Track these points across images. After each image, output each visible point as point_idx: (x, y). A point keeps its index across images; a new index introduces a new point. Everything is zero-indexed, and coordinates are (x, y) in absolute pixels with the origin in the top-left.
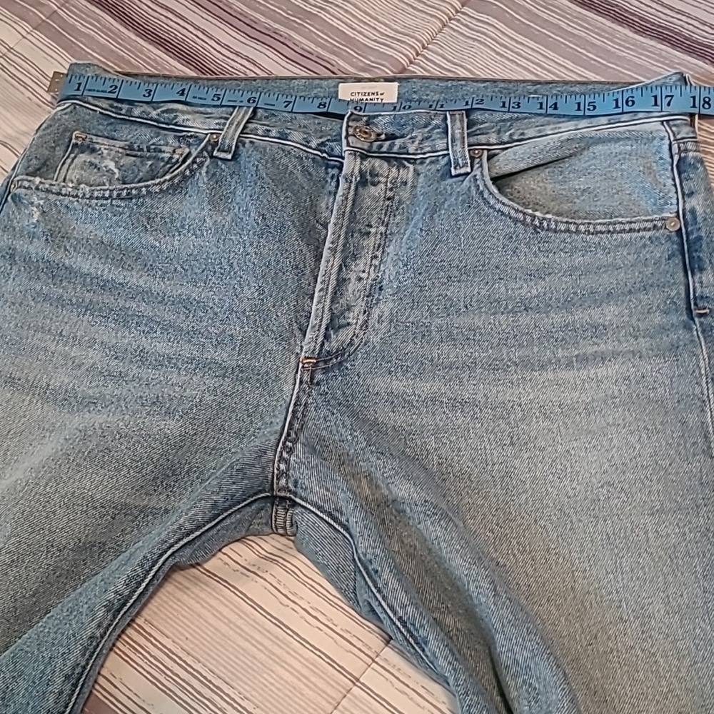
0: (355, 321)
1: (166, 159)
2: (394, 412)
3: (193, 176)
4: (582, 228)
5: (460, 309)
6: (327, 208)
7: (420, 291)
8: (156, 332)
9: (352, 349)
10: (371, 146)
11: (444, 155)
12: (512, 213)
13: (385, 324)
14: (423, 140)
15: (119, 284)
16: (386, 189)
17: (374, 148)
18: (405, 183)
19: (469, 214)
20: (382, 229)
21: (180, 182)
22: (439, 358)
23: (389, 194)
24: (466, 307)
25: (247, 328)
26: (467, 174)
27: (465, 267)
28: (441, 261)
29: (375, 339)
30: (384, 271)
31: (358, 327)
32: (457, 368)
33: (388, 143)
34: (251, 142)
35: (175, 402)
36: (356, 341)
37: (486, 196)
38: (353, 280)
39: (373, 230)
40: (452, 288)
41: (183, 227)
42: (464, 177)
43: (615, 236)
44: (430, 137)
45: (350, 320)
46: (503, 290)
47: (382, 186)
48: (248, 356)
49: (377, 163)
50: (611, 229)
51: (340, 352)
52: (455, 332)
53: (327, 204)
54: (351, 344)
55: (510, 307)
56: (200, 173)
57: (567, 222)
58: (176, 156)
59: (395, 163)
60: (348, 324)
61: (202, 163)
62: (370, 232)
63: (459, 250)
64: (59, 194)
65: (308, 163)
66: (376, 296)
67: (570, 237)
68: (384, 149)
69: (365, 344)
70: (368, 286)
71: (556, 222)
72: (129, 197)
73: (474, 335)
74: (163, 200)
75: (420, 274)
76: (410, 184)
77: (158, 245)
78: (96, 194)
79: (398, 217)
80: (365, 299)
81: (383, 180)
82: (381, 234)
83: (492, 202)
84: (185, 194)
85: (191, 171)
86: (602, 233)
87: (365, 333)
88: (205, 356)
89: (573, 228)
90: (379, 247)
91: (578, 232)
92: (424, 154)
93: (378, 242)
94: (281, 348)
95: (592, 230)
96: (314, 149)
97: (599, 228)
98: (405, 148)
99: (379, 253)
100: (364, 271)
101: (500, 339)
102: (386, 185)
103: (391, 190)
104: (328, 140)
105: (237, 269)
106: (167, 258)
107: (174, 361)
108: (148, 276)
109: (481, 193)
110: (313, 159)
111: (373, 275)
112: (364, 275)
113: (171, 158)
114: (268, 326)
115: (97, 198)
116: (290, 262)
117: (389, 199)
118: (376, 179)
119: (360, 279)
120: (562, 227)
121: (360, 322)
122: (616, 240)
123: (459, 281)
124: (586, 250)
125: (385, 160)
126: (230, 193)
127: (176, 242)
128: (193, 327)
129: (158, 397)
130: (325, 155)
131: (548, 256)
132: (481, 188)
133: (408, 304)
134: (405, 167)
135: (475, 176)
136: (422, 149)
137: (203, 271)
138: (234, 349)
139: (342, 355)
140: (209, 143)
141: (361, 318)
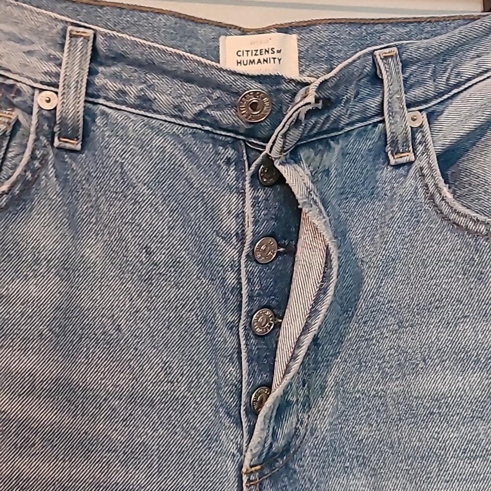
0: (295, 399)
3: (36, 179)
5: (417, 365)
6: (229, 212)
7: (368, 346)
9: (298, 441)
12: (471, 225)
13: (331, 399)
19: (418, 233)
21: (21, 191)
22: (400, 444)
24: (424, 361)
25: (161, 431)
26: (410, 163)
27: (418, 305)
28: (389, 302)
29: (323, 427)
31: (300, 407)
32: (422, 458)
34: (103, 113)
36: (302, 431)
37: (438, 201)
40: (405, 336)
42: (406, 167)
45: (289, 398)
48: (173, 474)
52: (414, 404)
53: (229, 206)
54: (296, 435)
56: (46, 177)
60: (288, 404)
61: (44, 156)
63: (408, 284)
65: (189, 140)
69: (312, 434)
73: (439, 407)
75: (365, 323)
83: (446, 210)
84: (31, 210)
85: (34, 172)
87: (309, 416)
96: (192, 121)
104: (209, 107)
106: (22, 315)
109: (432, 197)
110: (193, 134)
121: (301, 399)
123: (412, 326)
126: (92, 207)
127: (32, 287)
130: (207, 128)
132: (431, 189)
133: (353, 366)
135: (422, 169)
137: (81, 338)
138: (150, 466)
139: (288, 452)
140: (42, 115)
141: (301, 392)
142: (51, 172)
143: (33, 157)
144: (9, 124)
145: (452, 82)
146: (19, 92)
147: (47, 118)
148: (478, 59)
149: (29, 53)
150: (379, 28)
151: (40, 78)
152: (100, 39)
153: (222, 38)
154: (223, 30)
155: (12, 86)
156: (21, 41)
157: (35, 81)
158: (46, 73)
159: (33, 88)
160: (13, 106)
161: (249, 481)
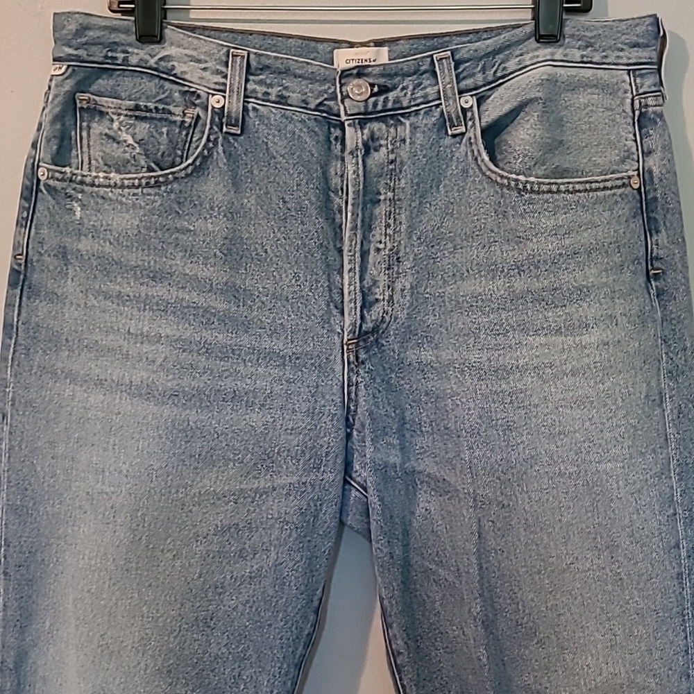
0: (382, 297)
1: (178, 123)
2: (425, 379)
3: (210, 155)
4: (562, 188)
5: (463, 274)
6: (336, 174)
7: (434, 263)
8: (213, 323)
9: (385, 326)
10: (366, 107)
11: (437, 106)
13: (408, 298)
14: (414, 89)
15: (168, 273)
16: (388, 152)
17: (370, 108)
18: (404, 141)
20: (390, 194)
21: (201, 163)
23: (392, 157)
25: (293, 317)
26: (463, 134)
29: (402, 315)
30: (400, 242)
31: (386, 303)
33: (382, 98)
34: (254, 109)
35: (251, 395)
36: (387, 318)
37: (479, 162)
38: (372, 252)
39: (382, 197)
41: (212, 208)
42: (461, 137)
43: (591, 194)
44: (421, 84)
45: (378, 297)
46: (498, 253)
47: (384, 150)
48: (300, 343)
49: (376, 126)
50: (588, 188)
51: (375, 330)
52: (461, 301)
53: (336, 170)
54: (383, 321)
55: (506, 271)
56: (218, 152)
57: (549, 184)
58: (188, 120)
59: (392, 122)
60: (377, 300)
61: (216, 139)
62: (380, 200)
64: (93, 185)
65: (312, 124)
66: (396, 268)
67: (552, 197)
68: (379, 107)
69: (395, 321)
70: (387, 259)
71: (539, 184)
72: (158, 185)
74: (190, 184)
75: (433, 246)
76: (408, 141)
77: (192, 229)
78: (126, 182)
79: (403, 181)
80: (387, 272)
81: (383, 142)
82: (390, 200)
83: (484, 168)
84: (208, 175)
85: (210, 150)
86: (579, 191)
87: (393, 309)
88: (263, 346)
89: (554, 188)
90: (390, 215)
91: (559, 191)
92: (418, 105)
93: (388, 209)
94: (325, 331)
95: (571, 190)
96: (315, 110)
97: (578, 187)
98: (398, 102)
99: (391, 221)
100: (381, 242)
101: (499, 304)
102: (388, 149)
103: (392, 151)
104: (326, 99)
105: (272, 255)
107: (237, 352)
108: (191, 262)
109: (476, 159)
110: (315, 119)
111: (389, 246)
112: (382, 246)
113: (183, 122)
114: (310, 311)
115: (128, 187)
116: (315, 243)
117: (392, 162)
118: (377, 144)
119: (378, 250)
120: (545, 188)
121: (387, 298)
122: (592, 197)
123: (461, 248)
124: (567, 208)
125: (383, 122)
126: (248, 172)
127: (209, 225)
128: (246, 317)
129: (235, 391)
130: (325, 115)
131: (533, 217)
132: (476, 154)
134: (402, 123)
135: (470, 139)
136: (415, 99)
137: (242, 258)
138: (286, 338)
139: (378, 332)
140: (215, 112)
141: (387, 294)
142: (220, 149)
143: (208, 140)
144: (193, 118)
145: (499, 74)
146: (199, 97)
147: (217, 113)
148: (520, 57)
149: (205, 69)
150: (447, 39)
151: (213, 86)
152: (252, 56)
153: (335, 51)
154: (337, 45)
155: (194, 92)
156: (199, 61)
157: (209, 88)
158: (216, 83)
159: (209, 93)
160: (195, 105)
161: (348, 349)
